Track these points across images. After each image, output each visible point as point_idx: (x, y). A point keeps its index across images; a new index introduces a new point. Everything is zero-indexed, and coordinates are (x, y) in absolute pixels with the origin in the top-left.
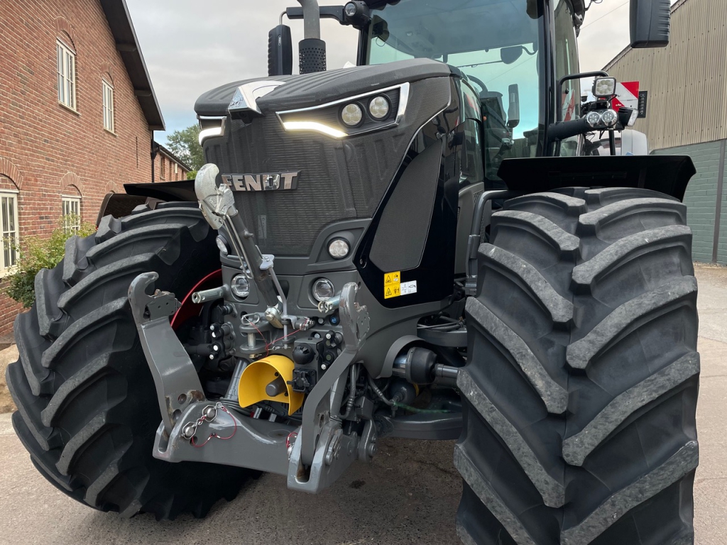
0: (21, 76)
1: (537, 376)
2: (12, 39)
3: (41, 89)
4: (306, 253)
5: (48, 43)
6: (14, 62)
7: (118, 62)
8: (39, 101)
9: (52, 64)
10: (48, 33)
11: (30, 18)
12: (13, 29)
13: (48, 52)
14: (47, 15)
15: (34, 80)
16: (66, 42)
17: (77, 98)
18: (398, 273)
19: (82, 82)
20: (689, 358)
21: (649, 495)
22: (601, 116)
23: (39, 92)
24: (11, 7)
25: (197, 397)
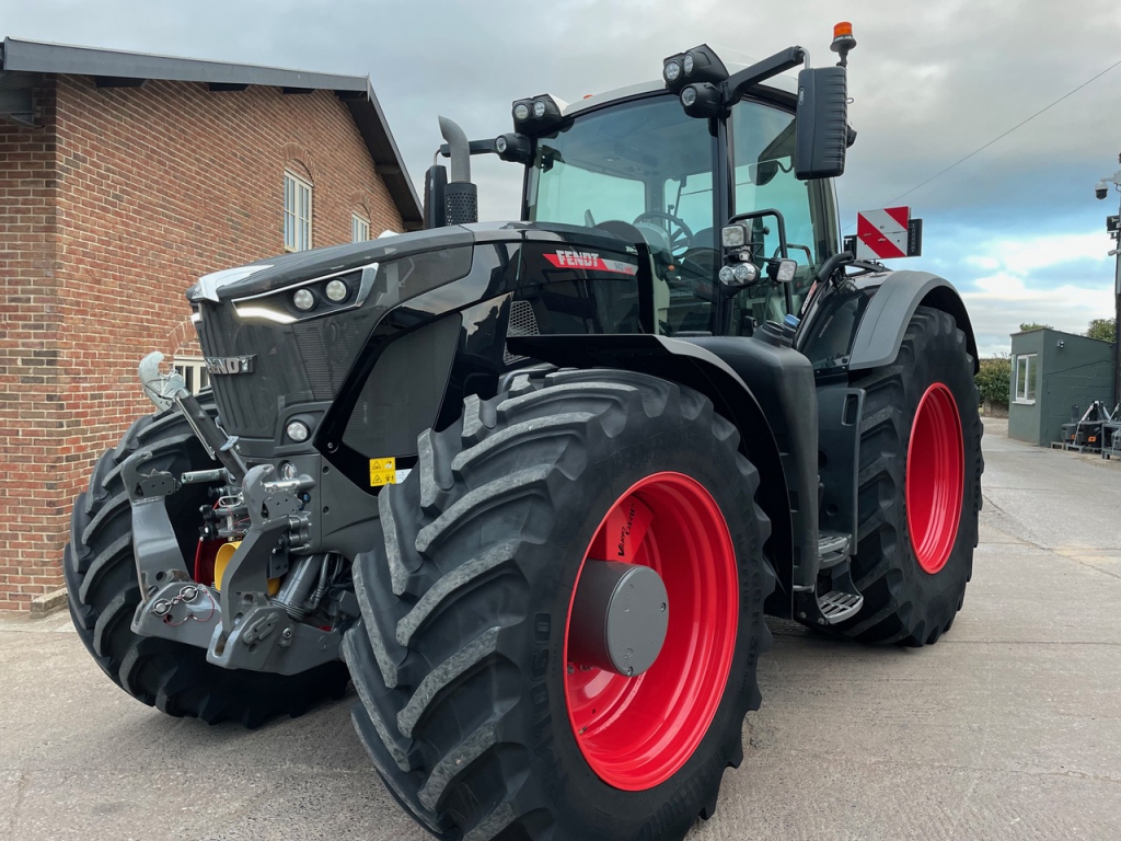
0: (232, 221)
1: (393, 558)
2: (220, 179)
3: (260, 233)
4: (270, 435)
5: (272, 177)
6: (222, 204)
7: (379, 188)
8: (257, 249)
9: (278, 202)
10: (272, 165)
11: (246, 149)
12: (222, 166)
13: (272, 188)
14: (272, 143)
15: (250, 224)
16: (299, 173)
17: (313, 240)
18: (393, 460)
19: (321, 219)
20: (507, 544)
21: (451, 676)
22: (734, 271)
23: (258, 238)
24: (221, 140)
25: (178, 577)
